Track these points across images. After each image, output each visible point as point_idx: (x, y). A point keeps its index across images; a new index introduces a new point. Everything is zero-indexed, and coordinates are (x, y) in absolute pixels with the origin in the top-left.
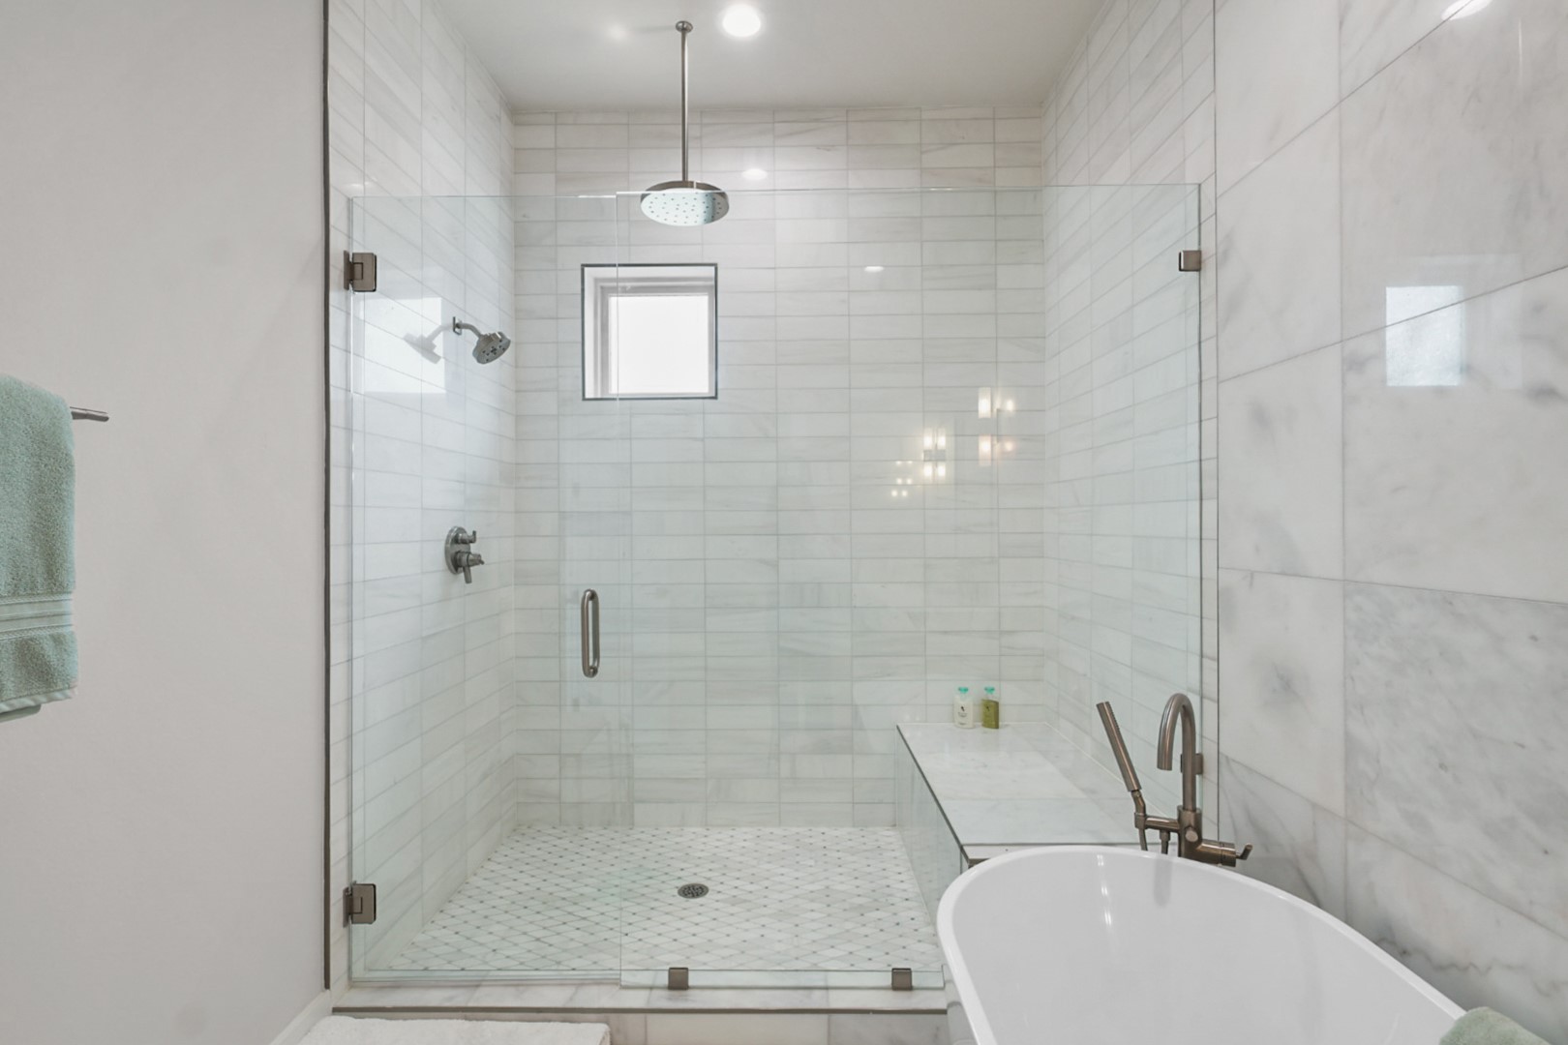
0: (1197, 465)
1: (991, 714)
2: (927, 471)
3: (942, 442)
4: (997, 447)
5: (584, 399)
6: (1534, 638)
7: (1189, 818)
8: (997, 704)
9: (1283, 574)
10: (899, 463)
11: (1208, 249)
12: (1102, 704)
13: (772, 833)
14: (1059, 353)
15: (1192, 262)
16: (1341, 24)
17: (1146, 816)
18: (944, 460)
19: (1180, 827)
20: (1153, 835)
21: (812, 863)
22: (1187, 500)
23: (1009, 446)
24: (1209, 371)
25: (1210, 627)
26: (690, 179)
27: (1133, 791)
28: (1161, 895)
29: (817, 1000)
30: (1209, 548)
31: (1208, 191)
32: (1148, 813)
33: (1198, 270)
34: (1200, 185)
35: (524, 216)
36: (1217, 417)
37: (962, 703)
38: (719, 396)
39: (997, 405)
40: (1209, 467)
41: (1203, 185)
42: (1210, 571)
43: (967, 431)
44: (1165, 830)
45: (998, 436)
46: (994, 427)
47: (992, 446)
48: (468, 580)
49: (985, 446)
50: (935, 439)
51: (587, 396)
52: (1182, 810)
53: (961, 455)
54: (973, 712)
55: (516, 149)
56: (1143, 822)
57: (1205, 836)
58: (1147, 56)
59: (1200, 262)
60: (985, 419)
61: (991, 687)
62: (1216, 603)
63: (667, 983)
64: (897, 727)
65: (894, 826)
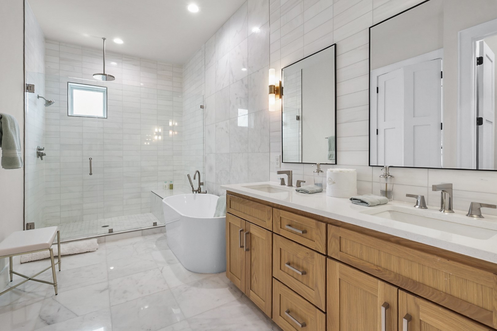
1: (171, 187)
2: (156, 137)
3: (160, 130)
4: (173, 133)
5: (68, 116)
7: (199, 189)
8: (172, 185)
9: (211, 153)
10: (147, 135)
12: (188, 174)
13: (121, 217)
15: (202, 107)
18: (160, 135)
19: (198, 190)
20: (194, 192)
23: (176, 133)
26: (105, 73)
27: (192, 186)
29: (139, 229)
30: (204, 151)
32: (194, 189)
33: (203, 108)
35: (49, 67)
37: (166, 185)
38: (108, 118)
39: (173, 124)
41: (204, 96)
42: (204, 154)
43: (166, 128)
44: (196, 191)
45: (173, 131)
46: (173, 128)
47: (172, 133)
48: (42, 159)
49: (171, 133)
50: (157, 130)
51: (69, 115)
52: (198, 188)
53: (165, 134)
54: (168, 187)
55: (46, 49)
56: (193, 191)
57: (201, 191)
60: (171, 127)
61: (171, 182)
62: (205, 159)
63: (108, 232)
64: (152, 191)
65: (151, 212)
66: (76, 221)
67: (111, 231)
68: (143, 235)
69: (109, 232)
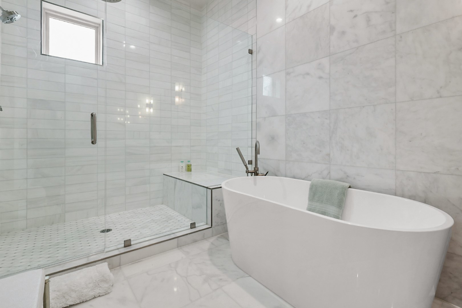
0: (251, 97)
1: (189, 168)
6: (319, 117)
8: (191, 165)
9: (273, 116)
11: (254, 50)
12: (237, 148)
13: (124, 213)
14: (207, 73)
15: (250, 52)
16: (286, 9)
17: (248, 171)
19: (255, 171)
21: (143, 216)
22: (248, 105)
24: (254, 76)
25: (254, 132)
27: (245, 166)
28: (255, 184)
29: (173, 236)
30: (254, 115)
31: (254, 37)
32: (249, 170)
33: (252, 54)
34: (252, 36)
36: (256, 86)
37: (182, 165)
38: (104, 65)
40: (254, 97)
41: (253, 36)
42: (254, 119)
44: (252, 173)
45: (190, 93)
46: (189, 91)
51: (42, 53)
52: (255, 169)
58: (238, 4)
59: (252, 52)
61: (189, 161)
62: (256, 126)
63: (123, 245)
64: (164, 174)
65: (162, 204)
66: (53, 223)
67: (127, 244)
68: (179, 246)
69: (125, 247)
